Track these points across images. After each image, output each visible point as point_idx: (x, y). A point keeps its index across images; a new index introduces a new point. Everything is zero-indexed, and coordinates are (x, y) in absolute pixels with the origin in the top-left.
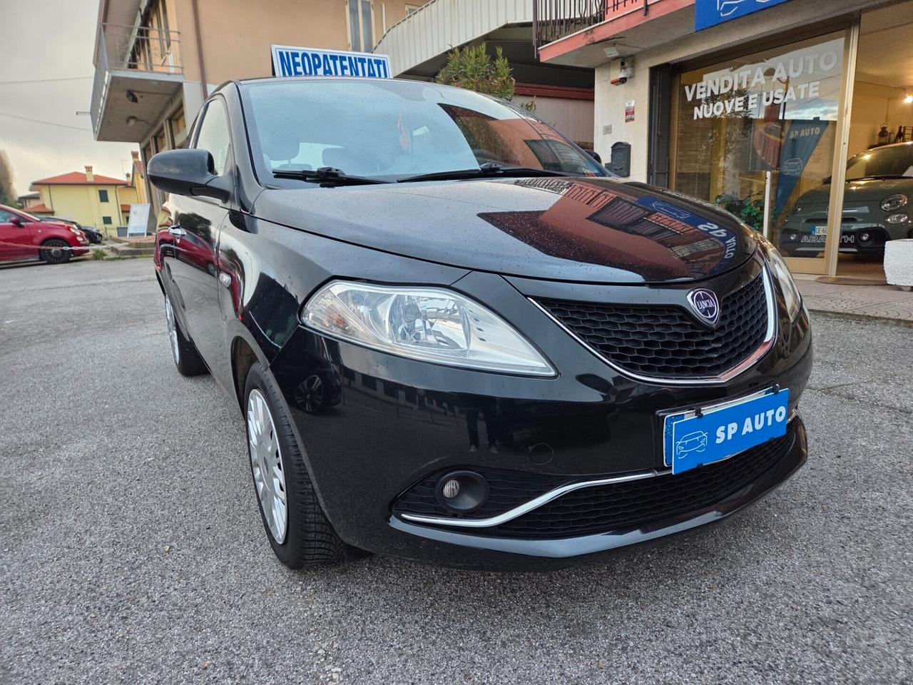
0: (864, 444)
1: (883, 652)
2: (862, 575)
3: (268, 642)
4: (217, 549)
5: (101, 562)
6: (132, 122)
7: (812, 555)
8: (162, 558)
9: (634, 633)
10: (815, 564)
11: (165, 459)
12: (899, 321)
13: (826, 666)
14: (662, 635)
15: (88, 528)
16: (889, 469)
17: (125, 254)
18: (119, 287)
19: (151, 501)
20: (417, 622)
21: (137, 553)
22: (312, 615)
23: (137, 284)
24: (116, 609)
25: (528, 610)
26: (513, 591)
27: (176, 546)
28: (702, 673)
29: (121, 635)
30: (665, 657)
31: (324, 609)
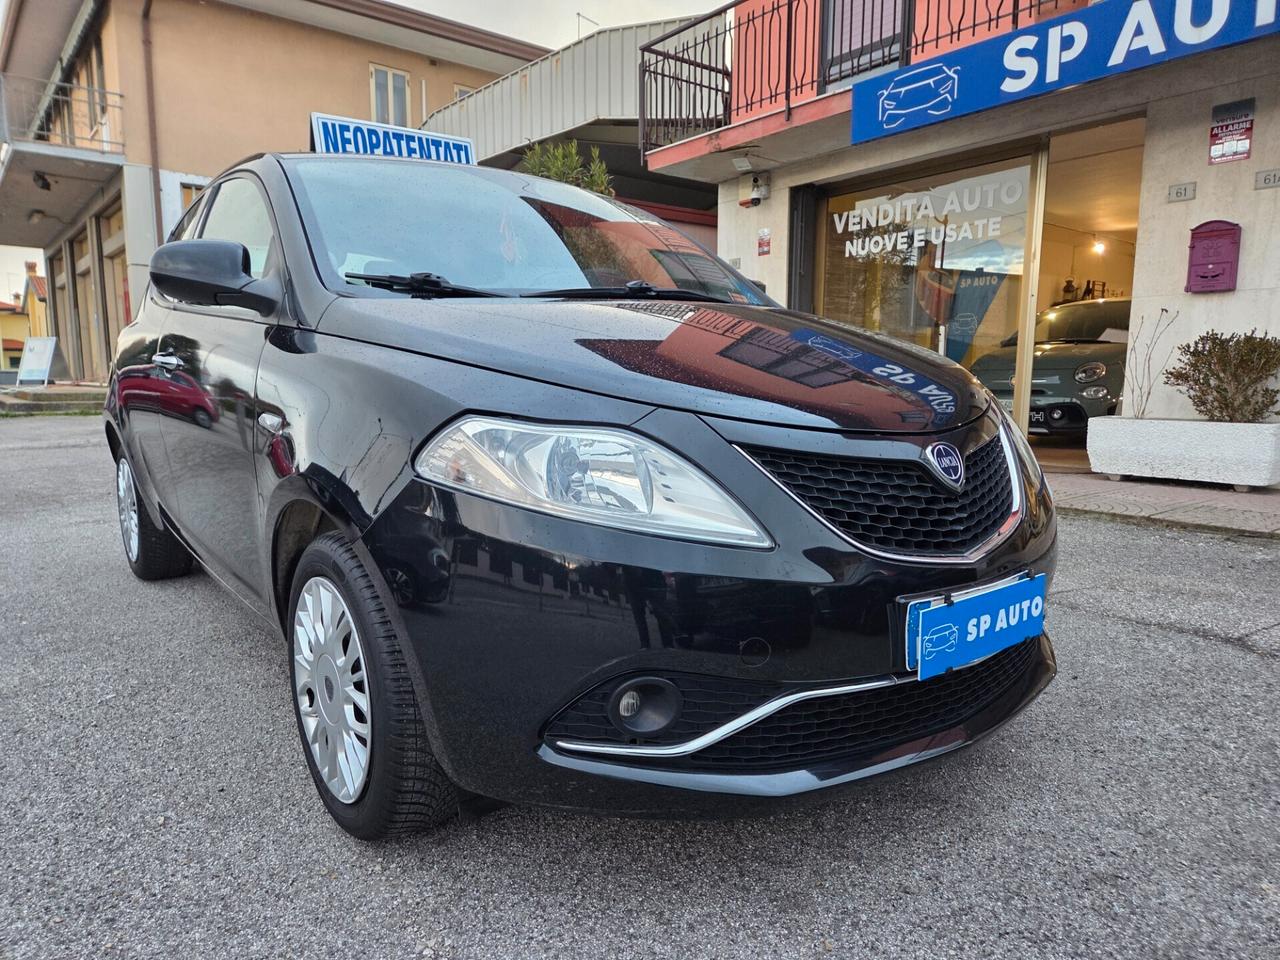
0: (1103, 662)
1: (1180, 911)
2: (1133, 820)
3: (344, 943)
4: (240, 818)
5: (56, 843)
6: (36, 219)
7: (1068, 798)
8: (155, 834)
9: (864, 904)
10: (1073, 808)
11: (132, 696)
12: (1114, 515)
13: (1114, 932)
14: (901, 905)
15: (26, 795)
16: (1139, 692)
17: (15, 410)
18: (12, 456)
19: (121, 755)
20: (562, 904)
21: (114, 828)
22: (405, 902)
23: (41, 451)
24: (94, 909)
25: (715, 881)
26: (690, 857)
27: (174, 817)
28: (962, 949)
29: (109, 945)
30: (911, 932)
31: (421, 893)
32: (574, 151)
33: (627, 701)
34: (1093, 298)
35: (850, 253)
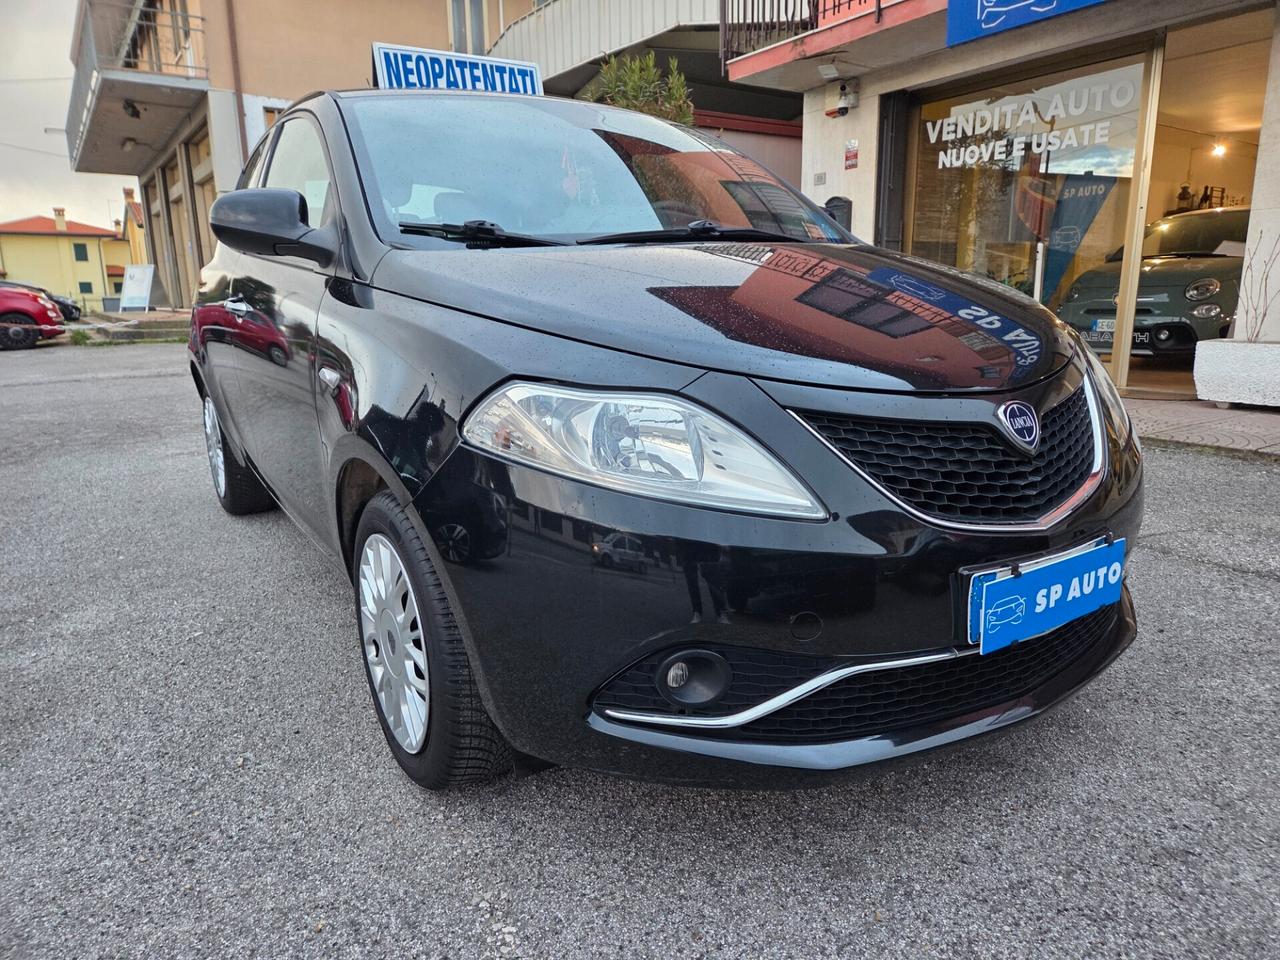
0: (1192, 614)
1: (1253, 893)
2: (1210, 790)
3: (406, 893)
4: (313, 761)
5: (143, 782)
6: (129, 147)
7: (1143, 764)
8: (234, 775)
9: (919, 872)
10: (1148, 776)
11: (219, 633)
12: (1218, 448)
13: (1180, 913)
14: (957, 875)
15: (116, 734)
16: (1229, 647)
17: (118, 338)
18: (115, 385)
19: (206, 694)
20: (615, 861)
21: (196, 768)
22: (464, 853)
23: (142, 380)
24: (176, 849)
25: (768, 843)
26: (744, 816)
27: (252, 758)
28: (1017, 925)
29: (188, 886)
30: (965, 905)
31: (480, 844)
32: (651, 63)
33: (675, 673)
34: (1210, 207)
35: (944, 164)
